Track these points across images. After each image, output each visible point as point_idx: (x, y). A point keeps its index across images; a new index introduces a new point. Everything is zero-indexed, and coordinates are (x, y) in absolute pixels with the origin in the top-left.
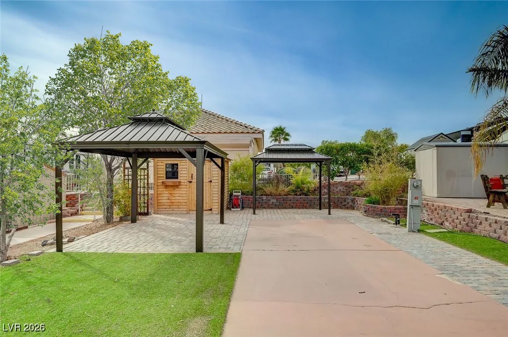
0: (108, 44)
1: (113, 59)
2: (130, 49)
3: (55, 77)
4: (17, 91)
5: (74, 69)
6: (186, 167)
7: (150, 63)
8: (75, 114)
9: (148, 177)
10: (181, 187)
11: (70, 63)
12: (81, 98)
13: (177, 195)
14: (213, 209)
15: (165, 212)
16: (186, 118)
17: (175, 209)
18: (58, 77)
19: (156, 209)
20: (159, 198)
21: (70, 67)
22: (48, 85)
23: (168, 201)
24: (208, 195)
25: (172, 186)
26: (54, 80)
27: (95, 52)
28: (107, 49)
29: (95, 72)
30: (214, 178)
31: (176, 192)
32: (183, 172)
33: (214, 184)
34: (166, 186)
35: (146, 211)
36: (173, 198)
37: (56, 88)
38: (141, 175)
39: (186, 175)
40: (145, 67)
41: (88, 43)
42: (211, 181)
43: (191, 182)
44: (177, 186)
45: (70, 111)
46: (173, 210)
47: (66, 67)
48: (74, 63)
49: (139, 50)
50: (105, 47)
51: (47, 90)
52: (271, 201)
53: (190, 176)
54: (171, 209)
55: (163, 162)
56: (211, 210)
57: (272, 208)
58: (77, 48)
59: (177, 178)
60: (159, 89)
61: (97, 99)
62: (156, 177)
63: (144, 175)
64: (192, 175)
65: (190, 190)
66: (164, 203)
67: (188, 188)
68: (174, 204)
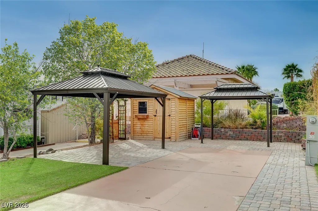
0: (87, 25)
1: (91, 35)
2: (102, 28)
3: (50, 47)
4: (23, 63)
5: (63, 42)
6: (152, 105)
7: (116, 38)
8: (64, 73)
9: (125, 112)
10: (149, 119)
11: (61, 38)
12: (68, 62)
13: (146, 126)
15: (138, 138)
16: (145, 73)
17: (144, 136)
18: (52, 47)
19: (132, 135)
20: (135, 128)
21: (61, 40)
22: (46, 53)
23: (140, 130)
24: (167, 127)
25: (142, 119)
26: (49, 50)
27: (77, 30)
28: (86, 28)
29: (78, 44)
30: (172, 113)
31: (146, 123)
32: (150, 108)
33: (172, 118)
34: (139, 119)
35: (124, 137)
36: (143, 128)
37: (51, 55)
38: (121, 111)
39: (152, 111)
40: (113, 40)
41: (73, 24)
42: (170, 116)
43: (155, 116)
44: (146, 119)
45: (61, 71)
46: (143, 137)
47: (58, 41)
48: (63, 38)
49: (109, 28)
50: (85, 26)
51: (45, 57)
52: (229, 133)
54: (142, 136)
55: (137, 101)
56: (170, 138)
57: (229, 139)
58: (65, 28)
59: (146, 113)
60: (122, 56)
61: (79, 63)
62: (133, 112)
63: (123, 111)
64: (156, 110)
65: (155, 122)
66: (137, 132)
67: (154, 120)
68: (144, 132)
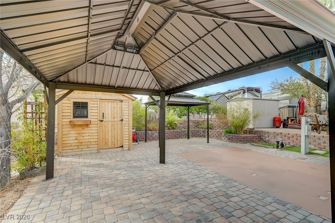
6: (97, 107)
10: (90, 126)
13: (87, 134)
14: (124, 146)
15: (72, 154)
17: (84, 150)
19: (60, 151)
20: (64, 139)
23: (76, 141)
25: (80, 126)
30: (125, 117)
31: (86, 131)
32: (93, 111)
33: (125, 122)
36: (82, 138)
39: (96, 114)
42: (122, 120)
43: (102, 121)
44: (86, 125)
46: (82, 151)
52: (155, 135)
53: (101, 115)
54: (80, 150)
55: (70, 100)
56: (122, 147)
59: (87, 117)
64: (103, 114)
65: (101, 129)
66: (70, 144)
67: (99, 127)
68: (83, 144)
